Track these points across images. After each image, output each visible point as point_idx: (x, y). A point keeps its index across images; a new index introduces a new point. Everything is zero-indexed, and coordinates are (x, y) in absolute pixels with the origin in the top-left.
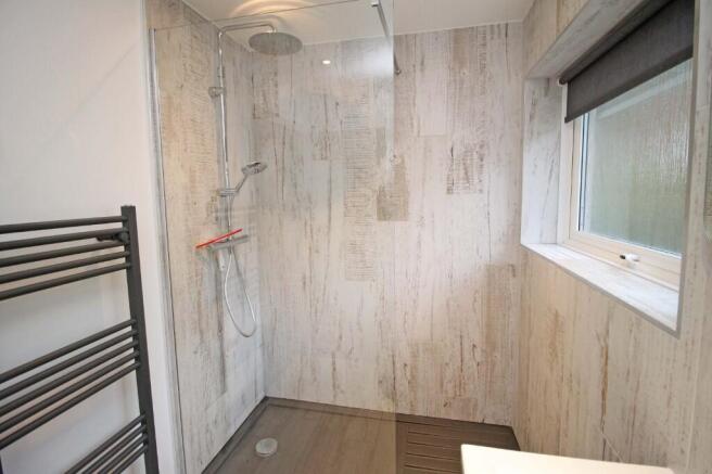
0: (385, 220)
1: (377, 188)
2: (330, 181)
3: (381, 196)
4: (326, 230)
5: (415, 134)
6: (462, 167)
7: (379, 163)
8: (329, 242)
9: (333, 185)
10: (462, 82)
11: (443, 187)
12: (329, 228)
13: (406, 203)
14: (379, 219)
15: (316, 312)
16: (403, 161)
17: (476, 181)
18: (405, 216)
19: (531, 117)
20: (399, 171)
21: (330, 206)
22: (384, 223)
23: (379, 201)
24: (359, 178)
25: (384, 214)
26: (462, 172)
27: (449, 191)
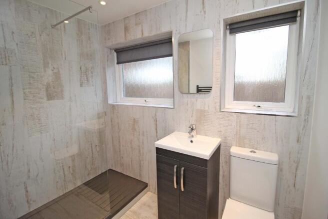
0: (51, 100)
1: (45, 84)
2: (11, 78)
3: (48, 87)
4: (10, 110)
5: (64, 59)
6: (85, 76)
7: (45, 71)
8: (13, 117)
9: (13, 81)
10: (82, 41)
11: (79, 84)
12: (13, 108)
13: (62, 91)
14: (48, 99)
15: (7, 164)
16: (59, 71)
17: (91, 82)
18: (62, 98)
19: (108, 61)
20: (57, 76)
21: (12, 94)
22: (51, 101)
23: (47, 90)
24: (33, 78)
25: (50, 97)
26: (85, 78)
27: (81, 85)
